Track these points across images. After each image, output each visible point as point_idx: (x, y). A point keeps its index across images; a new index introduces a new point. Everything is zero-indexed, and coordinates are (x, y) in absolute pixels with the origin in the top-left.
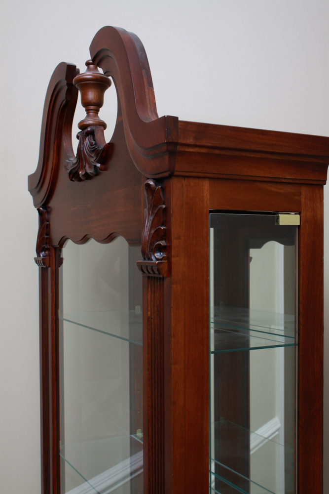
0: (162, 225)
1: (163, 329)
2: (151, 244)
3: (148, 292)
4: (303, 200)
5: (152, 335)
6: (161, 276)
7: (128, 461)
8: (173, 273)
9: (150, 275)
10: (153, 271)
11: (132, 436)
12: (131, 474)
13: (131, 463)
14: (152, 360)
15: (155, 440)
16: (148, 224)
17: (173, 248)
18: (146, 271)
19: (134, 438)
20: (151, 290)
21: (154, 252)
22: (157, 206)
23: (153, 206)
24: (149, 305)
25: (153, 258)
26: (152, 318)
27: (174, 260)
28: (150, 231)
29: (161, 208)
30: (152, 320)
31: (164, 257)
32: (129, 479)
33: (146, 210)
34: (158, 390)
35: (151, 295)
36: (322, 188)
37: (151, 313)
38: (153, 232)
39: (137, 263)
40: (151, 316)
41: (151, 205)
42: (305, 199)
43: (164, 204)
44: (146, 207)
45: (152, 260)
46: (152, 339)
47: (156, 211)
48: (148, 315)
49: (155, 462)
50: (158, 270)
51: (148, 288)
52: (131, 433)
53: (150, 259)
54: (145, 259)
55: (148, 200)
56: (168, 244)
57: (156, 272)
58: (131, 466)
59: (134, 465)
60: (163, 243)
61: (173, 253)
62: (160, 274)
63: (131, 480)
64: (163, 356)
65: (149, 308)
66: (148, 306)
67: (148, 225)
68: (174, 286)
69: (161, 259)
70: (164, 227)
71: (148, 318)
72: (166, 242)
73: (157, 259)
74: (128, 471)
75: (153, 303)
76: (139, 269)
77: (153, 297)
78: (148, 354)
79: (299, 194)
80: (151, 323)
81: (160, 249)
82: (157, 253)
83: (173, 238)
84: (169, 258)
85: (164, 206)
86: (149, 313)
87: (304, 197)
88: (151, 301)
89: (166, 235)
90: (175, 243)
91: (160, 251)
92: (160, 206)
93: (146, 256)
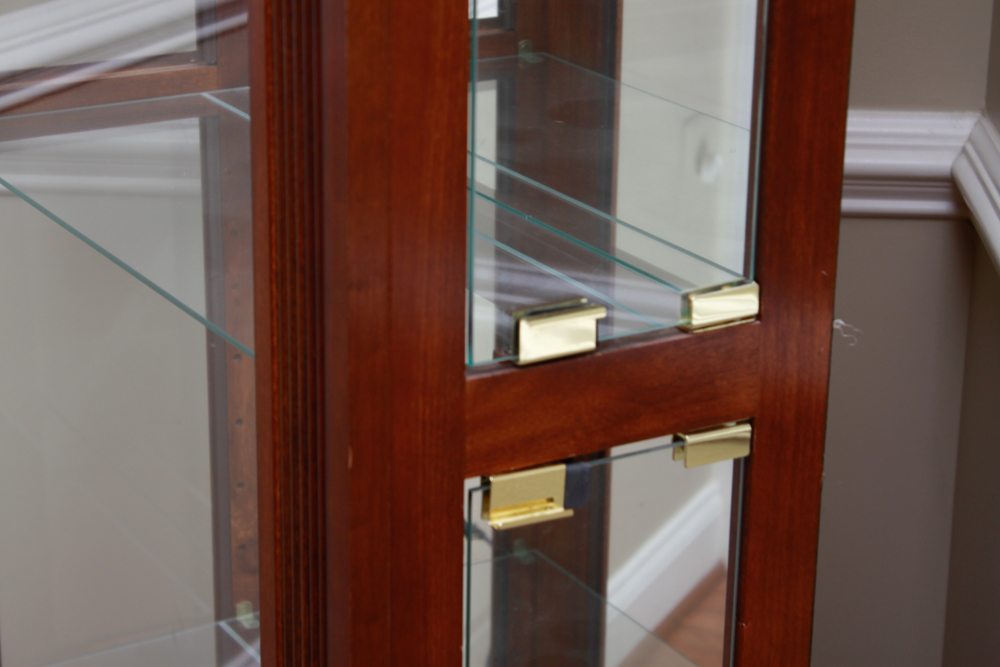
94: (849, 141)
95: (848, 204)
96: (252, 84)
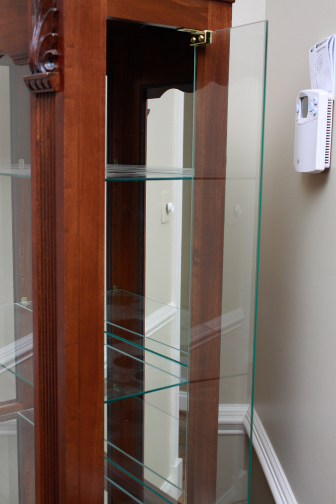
0: (54, 32)
1: (55, 150)
2: (41, 54)
3: (36, 112)
4: (209, 18)
5: (41, 160)
6: (52, 90)
7: (12, 345)
8: (66, 85)
9: (39, 91)
10: (42, 84)
11: (17, 304)
12: (16, 359)
13: (16, 348)
14: (41, 189)
15: (46, 275)
16: (36, 31)
17: (65, 56)
18: (34, 87)
19: (19, 306)
20: (40, 110)
21: (43, 62)
22: (47, 10)
23: (43, 10)
24: (38, 127)
25: (42, 69)
26: (41, 142)
27: (67, 70)
28: (39, 39)
29: (52, 11)
30: (42, 144)
31: (55, 69)
32: (14, 364)
33: (34, 17)
34: (48, 220)
35: (40, 115)
36: (231, 6)
37: (40, 136)
38: (42, 39)
39: (25, 78)
40: (40, 138)
41: (40, 9)
42: (212, 17)
43: (55, 7)
44: (34, 14)
45: (41, 72)
46: (41, 164)
47: (45, 16)
48: (36, 138)
49: (46, 299)
50: (49, 83)
51: (37, 107)
52: (15, 302)
53: (39, 71)
54: (33, 72)
55: (36, 4)
56: (60, 54)
57: (47, 86)
58: (16, 351)
59: (19, 349)
60: (54, 52)
61: (66, 62)
62: (51, 87)
63: (16, 366)
64: (55, 180)
65: (38, 131)
66: (36, 129)
67: (37, 33)
68: (67, 100)
69: (52, 71)
70: (56, 34)
71: (37, 142)
72: (58, 52)
73: (47, 71)
74: (13, 356)
75: (42, 125)
76: (26, 85)
77: (42, 117)
78: (37, 182)
79: (206, 10)
80: (41, 148)
81: (51, 58)
82: (47, 63)
83: (65, 46)
84: (61, 70)
85: (55, 10)
86: (38, 136)
87: (211, 14)
88: (40, 123)
89: (57, 43)
90: (68, 51)
91: (51, 62)
92: (51, 9)
93: (34, 69)
94: (219, 414)
95: (220, 432)
96: (35, 408)
